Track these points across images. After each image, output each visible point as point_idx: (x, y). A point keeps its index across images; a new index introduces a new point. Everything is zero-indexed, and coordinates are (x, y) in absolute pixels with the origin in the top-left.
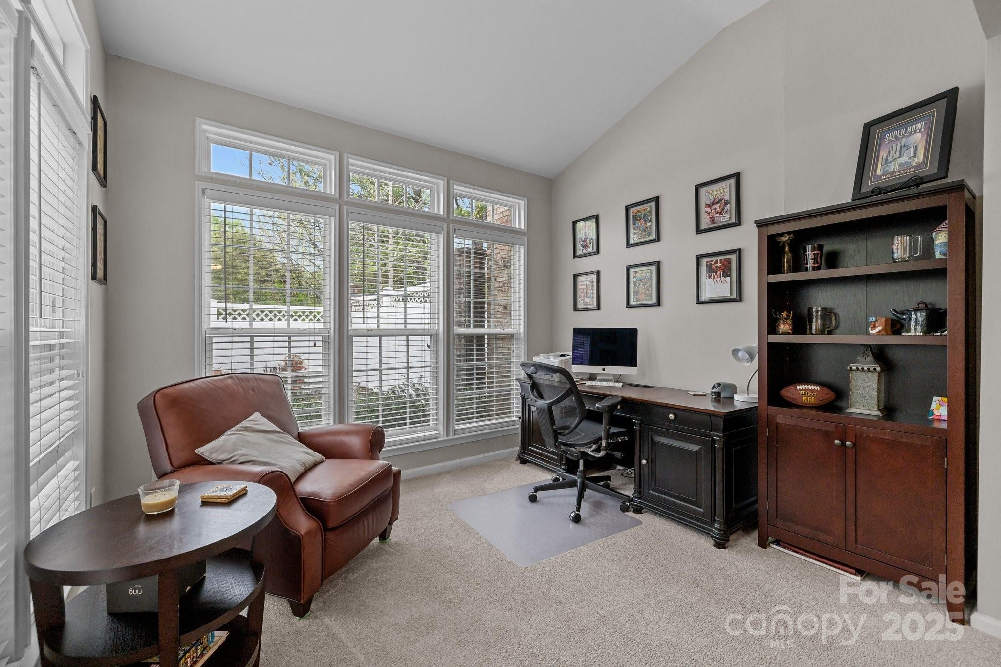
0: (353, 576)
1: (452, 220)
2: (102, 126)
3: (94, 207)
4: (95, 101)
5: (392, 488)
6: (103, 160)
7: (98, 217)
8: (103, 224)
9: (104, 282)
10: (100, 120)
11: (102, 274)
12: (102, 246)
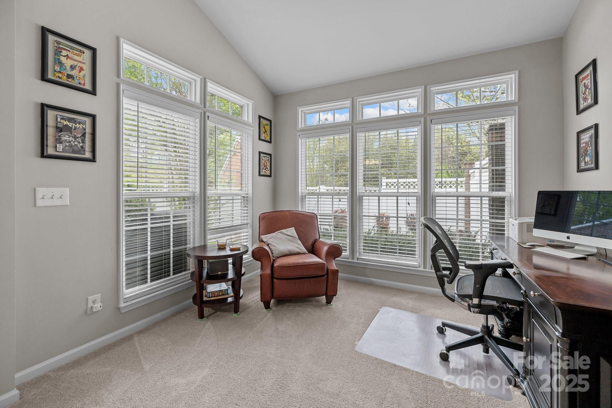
0: (298, 308)
1: (429, 114)
2: (268, 123)
3: (259, 152)
4: (260, 117)
5: (327, 277)
6: (269, 134)
7: (262, 155)
8: (269, 156)
9: (270, 176)
10: (264, 122)
11: (268, 173)
12: (268, 164)
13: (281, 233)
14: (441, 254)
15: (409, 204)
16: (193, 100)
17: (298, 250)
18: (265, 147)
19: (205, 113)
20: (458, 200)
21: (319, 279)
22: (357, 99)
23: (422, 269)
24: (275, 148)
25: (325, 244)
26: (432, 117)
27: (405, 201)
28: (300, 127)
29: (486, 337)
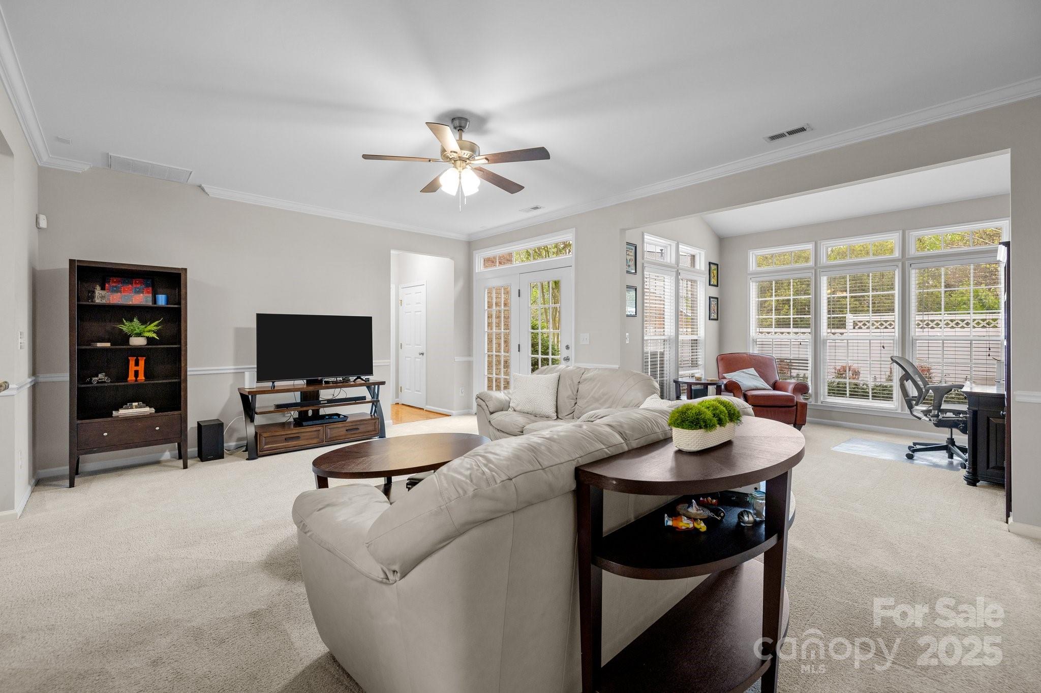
1: (907, 259)
2: (716, 267)
3: (710, 297)
4: (710, 263)
5: (797, 408)
6: (716, 279)
7: (711, 299)
8: (716, 300)
9: (717, 319)
10: (713, 267)
11: (716, 317)
12: (716, 308)
13: (743, 372)
14: (909, 385)
15: (883, 347)
16: (669, 261)
17: (764, 387)
18: (713, 292)
19: (678, 270)
20: (943, 343)
21: (787, 409)
22: (820, 243)
23: (899, 411)
24: (721, 292)
25: (790, 383)
26: (911, 262)
27: (879, 345)
28: (751, 269)
29: (950, 446)
